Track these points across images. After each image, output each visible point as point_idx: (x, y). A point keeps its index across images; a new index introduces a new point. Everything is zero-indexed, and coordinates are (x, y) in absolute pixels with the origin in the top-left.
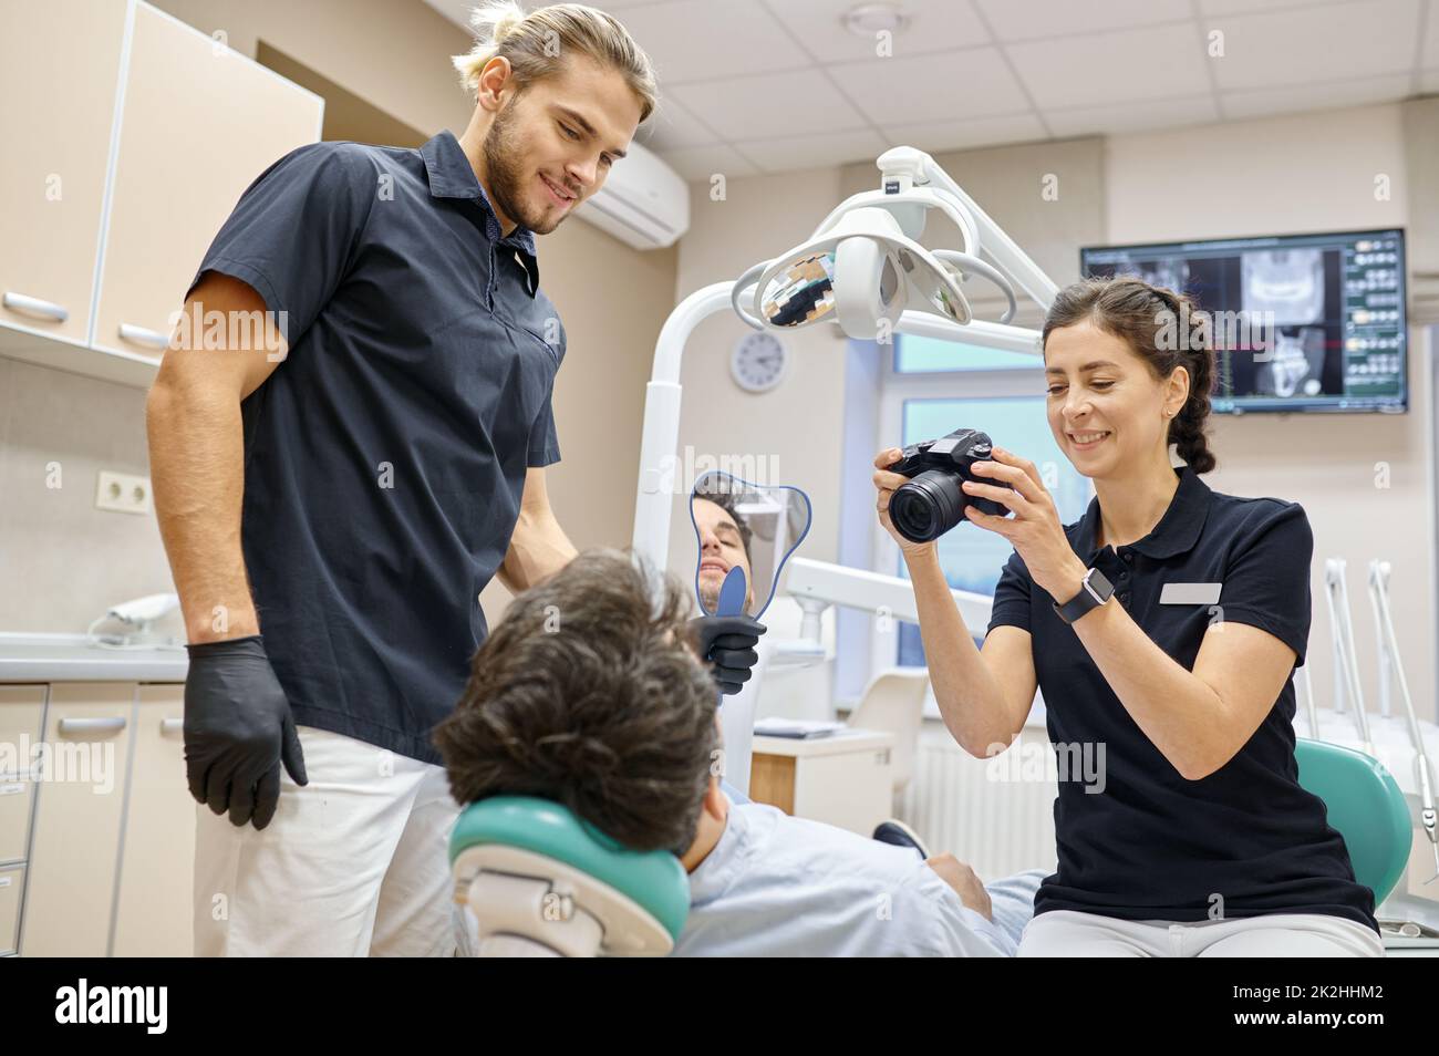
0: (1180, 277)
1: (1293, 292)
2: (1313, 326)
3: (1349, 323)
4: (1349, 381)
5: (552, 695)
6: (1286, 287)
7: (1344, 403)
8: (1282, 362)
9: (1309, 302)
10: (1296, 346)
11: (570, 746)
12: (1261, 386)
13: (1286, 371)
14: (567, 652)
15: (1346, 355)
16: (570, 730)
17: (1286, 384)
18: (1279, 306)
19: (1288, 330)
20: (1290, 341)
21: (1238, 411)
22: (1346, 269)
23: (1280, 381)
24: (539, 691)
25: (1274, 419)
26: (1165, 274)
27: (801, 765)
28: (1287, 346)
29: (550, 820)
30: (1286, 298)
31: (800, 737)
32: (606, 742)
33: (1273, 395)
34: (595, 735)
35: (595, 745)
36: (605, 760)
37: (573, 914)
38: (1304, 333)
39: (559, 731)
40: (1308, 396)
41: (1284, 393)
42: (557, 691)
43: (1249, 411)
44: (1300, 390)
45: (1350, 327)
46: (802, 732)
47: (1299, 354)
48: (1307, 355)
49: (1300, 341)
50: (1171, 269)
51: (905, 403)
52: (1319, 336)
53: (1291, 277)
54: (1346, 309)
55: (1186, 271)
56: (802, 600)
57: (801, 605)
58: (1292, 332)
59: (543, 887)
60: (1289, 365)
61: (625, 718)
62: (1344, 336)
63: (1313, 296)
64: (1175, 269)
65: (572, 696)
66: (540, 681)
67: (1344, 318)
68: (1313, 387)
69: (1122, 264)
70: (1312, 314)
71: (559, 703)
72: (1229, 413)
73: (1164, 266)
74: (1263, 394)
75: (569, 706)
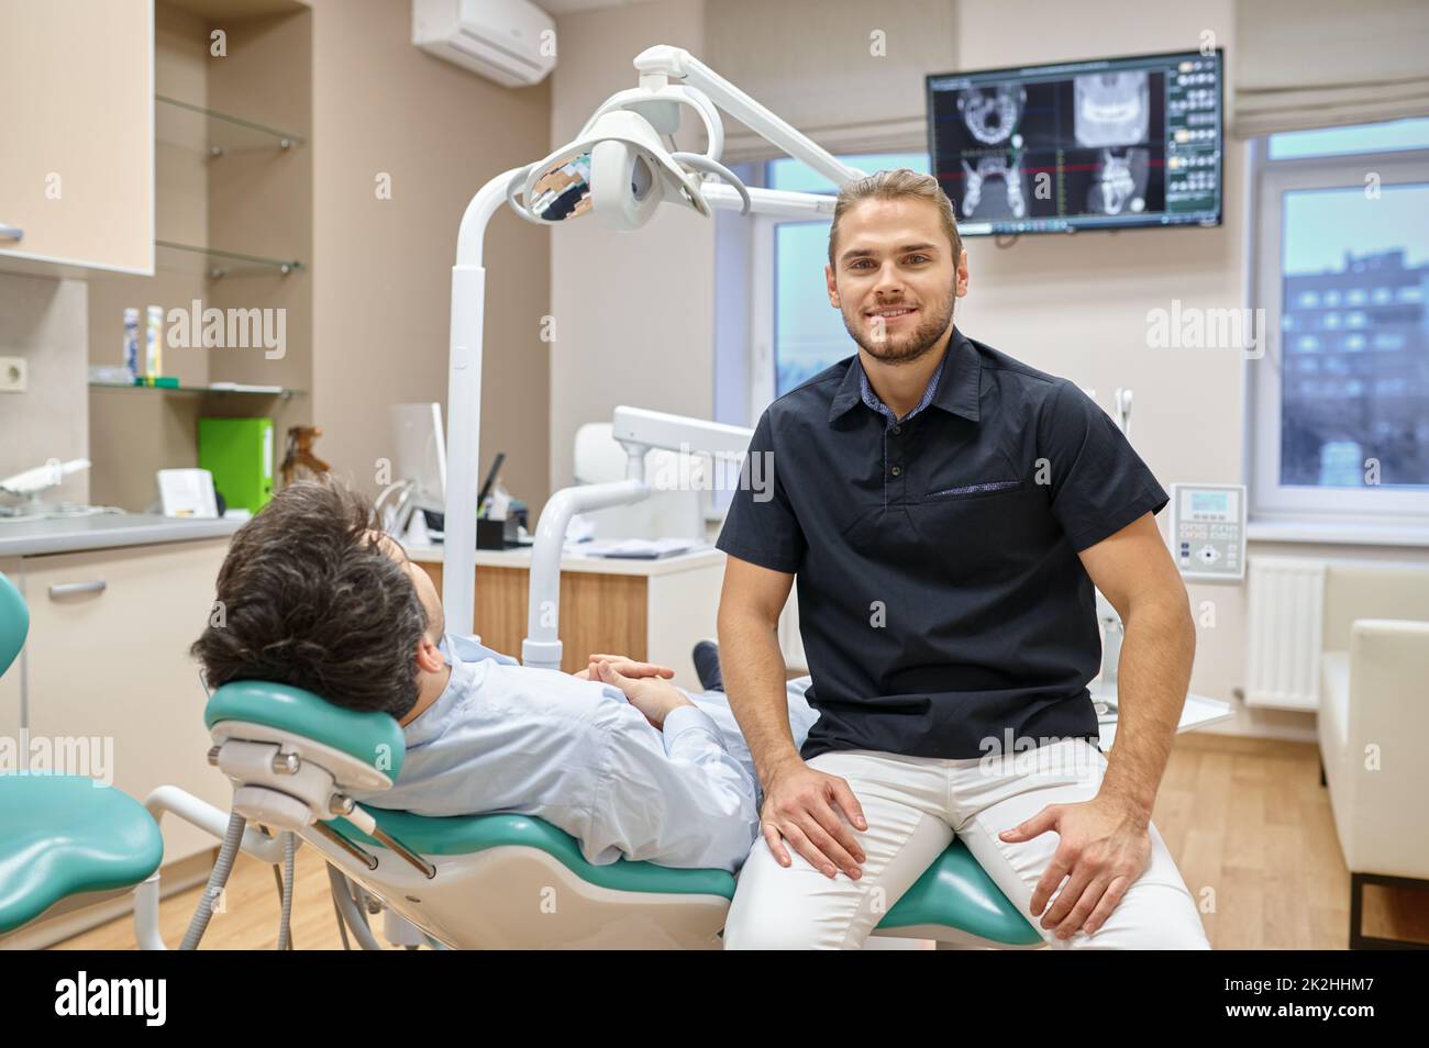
0: (1018, 101)
1: (1121, 114)
2: (1139, 147)
3: (1171, 143)
4: (1171, 198)
5: (268, 612)
6: (1114, 109)
7: (1165, 219)
8: (1110, 181)
9: (1134, 123)
10: (1122, 166)
11: (290, 647)
12: (1091, 206)
13: (1113, 189)
14: (276, 573)
15: (1168, 173)
16: (286, 637)
17: (1114, 203)
18: (1109, 128)
19: (1115, 150)
20: (1118, 161)
21: (1071, 230)
22: (1170, 90)
23: (1108, 199)
24: (258, 610)
25: (1105, 236)
26: (1004, 99)
27: (652, 584)
28: (1114, 167)
29: (283, 699)
30: (1115, 120)
31: (652, 557)
32: (316, 641)
33: (1102, 213)
34: (306, 637)
35: (309, 645)
36: (318, 654)
37: (299, 766)
38: (1130, 153)
39: (278, 640)
40: (1134, 213)
41: (1112, 210)
42: (271, 608)
43: (1080, 229)
44: (1126, 206)
45: (1172, 146)
46: (653, 553)
47: (1125, 173)
48: (1133, 175)
49: (1127, 162)
50: (1010, 94)
51: (776, 228)
52: (1144, 156)
53: (1121, 100)
54: (1169, 129)
55: (1023, 96)
56: (626, 444)
57: (626, 450)
58: (1120, 152)
59: (274, 750)
60: (1116, 184)
61: (328, 618)
62: (1166, 155)
63: (1139, 116)
64: (1013, 93)
65: (284, 609)
66: (259, 602)
67: (1167, 137)
68: (1138, 204)
69: (964, 90)
70: (1138, 135)
71: (274, 616)
72: (1063, 232)
73: (1004, 92)
74: (1093, 212)
75: (283, 617)
